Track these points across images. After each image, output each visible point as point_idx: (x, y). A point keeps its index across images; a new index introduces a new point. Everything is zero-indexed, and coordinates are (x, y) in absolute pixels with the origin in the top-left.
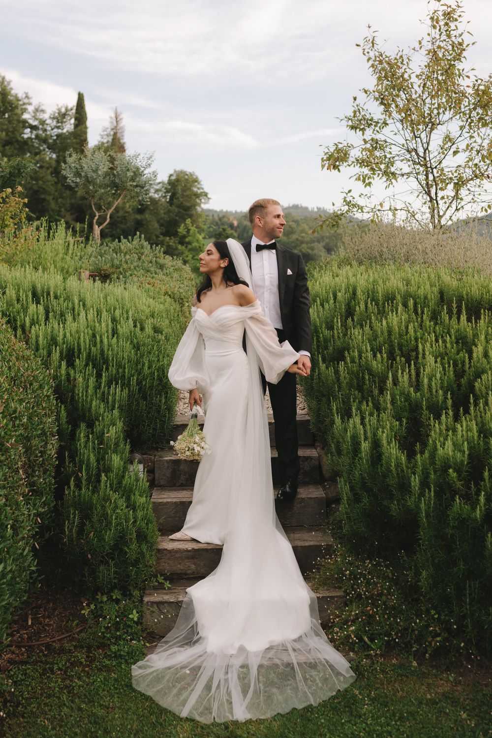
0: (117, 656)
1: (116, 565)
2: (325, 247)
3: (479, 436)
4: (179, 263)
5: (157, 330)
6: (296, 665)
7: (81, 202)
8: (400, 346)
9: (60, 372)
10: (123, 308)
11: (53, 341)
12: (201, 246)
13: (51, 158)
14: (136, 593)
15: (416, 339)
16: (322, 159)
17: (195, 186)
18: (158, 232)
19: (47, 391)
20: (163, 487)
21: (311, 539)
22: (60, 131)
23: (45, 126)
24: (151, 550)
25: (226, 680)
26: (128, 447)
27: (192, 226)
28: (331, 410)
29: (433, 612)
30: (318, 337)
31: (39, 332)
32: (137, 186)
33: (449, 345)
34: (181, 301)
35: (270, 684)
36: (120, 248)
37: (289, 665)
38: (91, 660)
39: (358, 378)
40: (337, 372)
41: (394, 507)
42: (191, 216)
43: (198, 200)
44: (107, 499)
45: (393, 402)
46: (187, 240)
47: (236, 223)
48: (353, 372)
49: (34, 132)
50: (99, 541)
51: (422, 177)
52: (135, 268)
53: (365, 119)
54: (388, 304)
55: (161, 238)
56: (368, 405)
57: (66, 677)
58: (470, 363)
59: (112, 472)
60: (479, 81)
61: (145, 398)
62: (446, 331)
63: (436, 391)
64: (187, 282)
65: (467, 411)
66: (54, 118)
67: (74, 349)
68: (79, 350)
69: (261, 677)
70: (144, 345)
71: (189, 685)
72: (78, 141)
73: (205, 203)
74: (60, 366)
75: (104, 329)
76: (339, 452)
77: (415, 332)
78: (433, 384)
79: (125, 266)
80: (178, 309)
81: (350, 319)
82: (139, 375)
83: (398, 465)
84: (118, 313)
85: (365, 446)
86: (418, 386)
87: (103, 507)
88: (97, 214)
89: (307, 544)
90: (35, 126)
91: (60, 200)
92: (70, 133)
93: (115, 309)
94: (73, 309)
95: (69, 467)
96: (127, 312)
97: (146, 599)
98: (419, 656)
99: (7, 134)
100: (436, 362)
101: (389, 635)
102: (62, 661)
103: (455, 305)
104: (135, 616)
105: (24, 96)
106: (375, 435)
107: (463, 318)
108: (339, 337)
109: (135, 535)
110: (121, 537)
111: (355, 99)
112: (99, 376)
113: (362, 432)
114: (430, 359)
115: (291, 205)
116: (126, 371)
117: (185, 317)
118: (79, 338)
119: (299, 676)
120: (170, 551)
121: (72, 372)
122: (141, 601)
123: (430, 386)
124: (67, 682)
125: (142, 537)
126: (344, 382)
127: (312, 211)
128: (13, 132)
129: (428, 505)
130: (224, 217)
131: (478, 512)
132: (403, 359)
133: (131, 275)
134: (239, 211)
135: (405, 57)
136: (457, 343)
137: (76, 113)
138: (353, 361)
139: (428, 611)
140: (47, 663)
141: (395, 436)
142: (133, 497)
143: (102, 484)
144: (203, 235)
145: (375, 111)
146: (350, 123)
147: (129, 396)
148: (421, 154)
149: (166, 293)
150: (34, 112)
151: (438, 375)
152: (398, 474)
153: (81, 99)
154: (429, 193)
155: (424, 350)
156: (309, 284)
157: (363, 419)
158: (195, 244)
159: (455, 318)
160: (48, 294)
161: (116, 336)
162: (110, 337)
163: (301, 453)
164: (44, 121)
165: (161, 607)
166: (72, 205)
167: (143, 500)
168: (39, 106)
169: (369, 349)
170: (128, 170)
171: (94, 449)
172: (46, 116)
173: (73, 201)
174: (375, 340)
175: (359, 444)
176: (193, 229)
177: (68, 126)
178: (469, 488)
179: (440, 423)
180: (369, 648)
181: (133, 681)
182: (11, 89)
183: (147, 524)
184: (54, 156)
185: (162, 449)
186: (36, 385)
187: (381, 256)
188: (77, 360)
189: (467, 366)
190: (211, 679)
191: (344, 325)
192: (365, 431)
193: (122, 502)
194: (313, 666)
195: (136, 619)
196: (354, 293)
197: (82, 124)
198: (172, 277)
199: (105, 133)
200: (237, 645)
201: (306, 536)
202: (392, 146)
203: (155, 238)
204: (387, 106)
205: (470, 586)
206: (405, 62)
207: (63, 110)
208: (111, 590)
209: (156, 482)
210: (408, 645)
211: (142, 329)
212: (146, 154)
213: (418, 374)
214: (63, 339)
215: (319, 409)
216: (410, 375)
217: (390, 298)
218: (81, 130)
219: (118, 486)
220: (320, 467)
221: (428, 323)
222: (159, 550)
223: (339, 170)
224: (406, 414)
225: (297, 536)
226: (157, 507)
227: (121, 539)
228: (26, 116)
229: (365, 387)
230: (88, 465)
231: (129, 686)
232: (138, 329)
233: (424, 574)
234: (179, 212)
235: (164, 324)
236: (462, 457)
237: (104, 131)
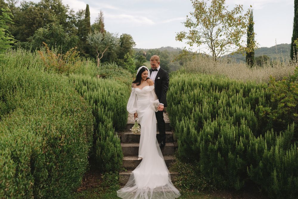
0: (112, 189)
1: (111, 164)
2: (180, 63)
3: (218, 126)
4: (127, 72)
5: (122, 94)
6: (164, 192)
7: (87, 46)
8: (197, 100)
9: (93, 107)
10: (111, 87)
11: (91, 97)
12: (133, 63)
13: (76, 29)
14: (117, 172)
15: (202, 98)
16: (176, 37)
17: (131, 40)
18: (116, 57)
19: (91, 112)
20: (124, 143)
21: (169, 158)
22: (80, 19)
23: (74, 17)
24: (121, 160)
25: (144, 195)
26: (114, 130)
27: (129, 55)
28: (176, 119)
29: (204, 177)
30: (173, 97)
31: (87, 94)
32: (112, 44)
33: (211, 100)
34: (128, 85)
35: (156, 196)
36: (108, 67)
37: (162, 192)
38: (104, 190)
39: (184, 109)
40: (178, 108)
41: (193, 147)
42: (129, 51)
43: (131, 45)
44: (108, 144)
45: (194, 117)
46: (127, 60)
47: (145, 54)
48: (183, 108)
49: (70, 19)
50: (106, 156)
51: (210, 43)
52: (113, 74)
53: (190, 23)
54: (194, 87)
55: (118, 59)
56: (187, 118)
57: (98, 193)
58: (217, 105)
59: (110, 136)
60: (228, 12)
61: (118, 115)
62: (211, 95)
63: (207, 113)
64: (130, 78)
65: (215, 119)
66: (77, 14)
67: (97, 100)
68: (99, 100)
69: (154, 195)
70: (118, 99)
71: (133, 196)
72: (87, 23)
73: (134, 46)
74: (93, 105)
75: (106, 94)
76: (178, 132)
77: (202, 95)
78: (206, 111)
79: (110, 73)
80: (128, 87)
81: (182, 91)
82: (117, 108)
83: (194, 134)
84: (110, 89)
85: (185, 129)
86: (202, 112)
87: (108, 146)
88: (99, 54)
89: (168, 159)
90: (71, 17)
91: (79, 45)
92: (83, 20)
93: (109, 88)
94: (96, 87)
95: (97, 135)
96: (113, 89)
97: (120, 174)
98: (200, 190)
99: (60, 20)
100: (207, 104)
101: (191, 183)
102: (96, 190)
103: (214, 87)
104: (117, 178)
105: (67, 6)
106: (188, 126)
107: (217, 91)
108: (179, 97)
109: (117, 155)
110: (113, 155)
111: (187, 16)
112: (105, 108)
113: (184, 125)
114: (205, 104)
115: (167, 47)
116: (113, 107)
117: (130, 90)
118: (99, 97)
119: (165, 194)
120: (127, 161)
121: (97, 107)
122: (119, 174)
123: (205, 111)
124: (98, 195)
125: (119, 156)
126: (180, 111)
127: (175, 49)
128: (62, 20)
129: (202, 145)
130: (141, 51)
131: (216, 147)
132: (198, 104)
133: (112, 76)
134: (147, 49)
135: (204, 3)
136: (215, 99)
137: (86, 12)
138: (183, 104)
139: (203, 177)
140: (92, 190)
141: (194, 127)
142: (116, 144)
143: (107, 140)
144: (133, 58)
145: (194, 20)
146: (186, 24)
147: (114, 114)
148: (210, 35)
149: (124, 82)
150: (70, 12)
151: (207, 109)
152: (194, 137)
153: (88, 7)
154: (212, 49)
155: (204, 101)
156: (170, 79)
157: (185, 121)
158: (130, 62)
159: (214, 92)
160: (88, 83)
161: (110, 96)
162: (108, 96)
163: (166, 133)
164: (74, 15)
165: (125, 176)
166: (84, 47)
167: (119, 145)
168: (72, 10)
169: (188, 100)
170: (109, 39)
171: (104, 130)
172: (75, 13)
173: (85, 45)
174: (190, 98)
175: (183, 129)
176: (130, 56)
177: (83, 17)
178: (214, 141)
179: (207, 122)
180: (185, 188)
181: (117, 195)
182: (62, 3)
183: (120, 152)
184: (77, 28)
185: (124, 131)
186: (88, 110)
187: (195, 70)
188: (98, 103)
189: (216, 106)
190: (140, 194)
191: (181, 93)
192: (185, 125)
193: (113, 145)
194: (169, 192)
195: (117, 179)
196: (184, 83)
197: (88, 16)
198: (125, 77)
199: (97, 20)
200: (147, 187)
201: (168, 157)
202: (200, 33)
203: (115, 59)
204: (198, 19)
205: (214, 169)
206: (204, 4)
207: (81, 11)
208: (110, 171)
209: (122, 141)
210: (197, 187)
211: (117, 94)
212: (116, 33)
213: (202, 108)
214: (94, 97)
215: (172, 119)
216: (199, 108)
217: (195, 85)
218: (88, 19)
219: (111, 141)
220: (172, 137)
221: (206, 93)
222: (123, 160)
223: (182, 41)
224: (198, 120)
225: (165, 157)
226: (123, 148)
227: (113, 156)
228: (67, 13)
229: (186, 112)
230: (103, 134)
231: (116, 196)
232: (116, 94)
233: (201, 166)
234: (124, 50)
235: (124, 92)
236: (212, 132)
237: (96, 19)
